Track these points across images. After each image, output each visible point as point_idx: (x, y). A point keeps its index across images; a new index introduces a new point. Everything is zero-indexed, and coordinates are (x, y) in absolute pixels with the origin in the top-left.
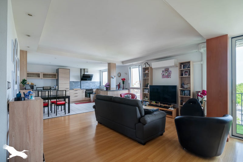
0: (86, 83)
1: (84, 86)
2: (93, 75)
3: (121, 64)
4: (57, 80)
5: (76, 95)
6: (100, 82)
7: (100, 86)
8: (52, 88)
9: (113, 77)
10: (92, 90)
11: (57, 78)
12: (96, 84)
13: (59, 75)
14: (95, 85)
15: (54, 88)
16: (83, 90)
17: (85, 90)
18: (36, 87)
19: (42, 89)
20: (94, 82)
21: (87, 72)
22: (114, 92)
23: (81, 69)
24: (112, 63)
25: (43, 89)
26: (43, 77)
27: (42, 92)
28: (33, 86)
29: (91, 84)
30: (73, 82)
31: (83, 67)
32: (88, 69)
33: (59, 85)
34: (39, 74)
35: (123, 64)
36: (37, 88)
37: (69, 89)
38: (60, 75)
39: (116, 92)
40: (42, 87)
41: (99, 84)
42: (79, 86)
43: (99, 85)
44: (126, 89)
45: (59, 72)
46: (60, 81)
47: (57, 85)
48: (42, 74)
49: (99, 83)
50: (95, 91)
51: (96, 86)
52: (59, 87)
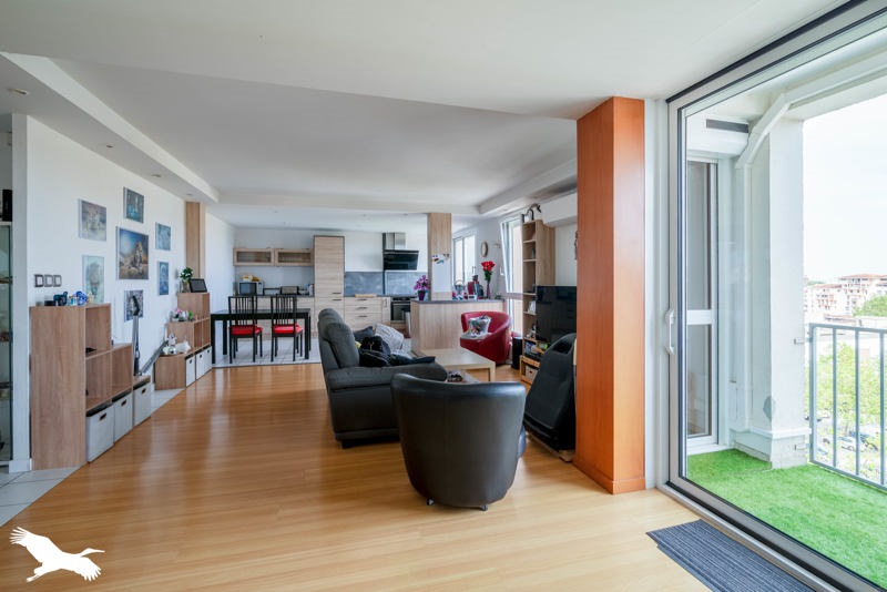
0: (400, 277)
1: (393, 287)
2: (417, 252)
3: (475, 215)
5: (363, 312)
8: (300, 292)
9: (441, 257)
13: (316, 256)
17: (389, 300)
18: (263, 286)
19: (279, 292)
21: (403, 242)
22: (443, 305)
23: (384, 235)
24: (436, 214)
25: (282, 294)
26: (279, 262)
27: (274, 300)
28: (256, 284)
30: (362, 273)
31: (388, 229)
32: (404, 234)
33: (316, 282)
34: (269, 254)
35: (480, 213)
36: (264, 289)
37: (342, 294)
38: (318, 255)
39: (449, 306)
40: (277, 289)
42: (379, 287)
44: (498, 298)
45: (314, 246)
46: (318, 273)
48: (277, 254)
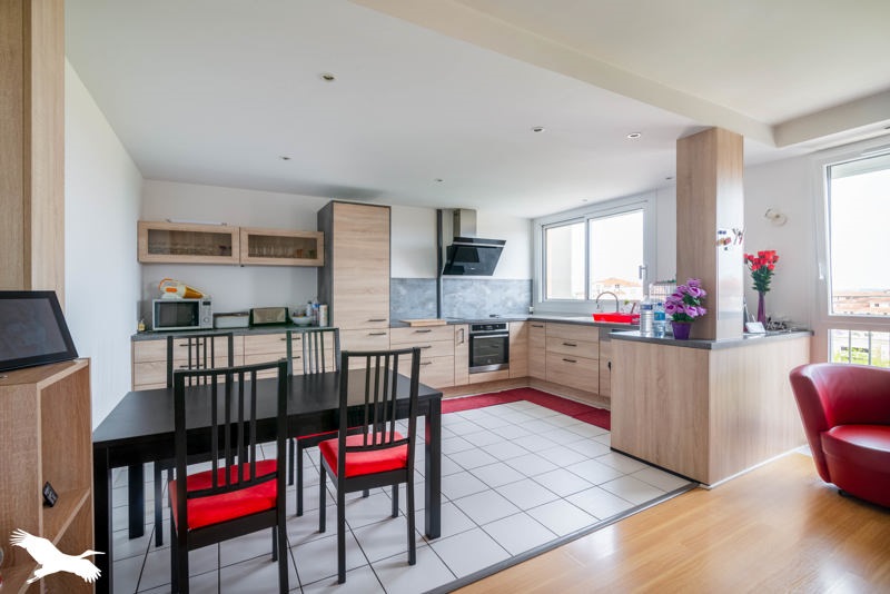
2: (503, 242)
4: (324, 274)
6: (531, 281)
7: (531, 302)
8: (294, 319)
10: (503, 326)
11: (320, 261)
12: (509, 293)
13: (336, 244)
14: (507, 299)
15: (305, 315)
16: (458, 327)
17: (467, 330)
18: (215, 308)
19: (244, 321)
20: (504, 284)
21: (473, 225)
23: (439, 212)
24: (724, 131)
25: (252, 325)
26: (250, 255)
28: (196, 304)
29: (488, 292)
32: (474, 211)
33: (336, 297)
34: (228, 236)
36: (216, 316)
37: (388, 322)
40: (243, 314)
41: (528, 294)
42: (432, 306)
43: (523, 298)
45: (331, 221)
46: (341, 279)
47: (325, 296)
48: (245, 240)
49: (526, 286)
50: (519, 335)
51: (510, 304)
52: (336, 309)
